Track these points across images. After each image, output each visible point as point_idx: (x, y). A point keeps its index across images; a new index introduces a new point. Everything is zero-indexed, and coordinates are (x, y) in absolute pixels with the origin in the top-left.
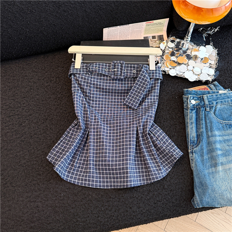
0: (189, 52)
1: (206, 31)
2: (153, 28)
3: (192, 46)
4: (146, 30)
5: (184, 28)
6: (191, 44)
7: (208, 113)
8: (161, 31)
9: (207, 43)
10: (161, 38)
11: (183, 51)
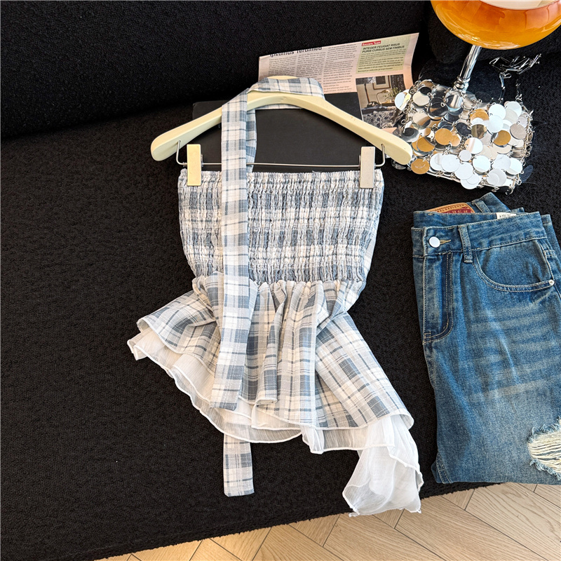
0: (463, 118)
1: (507, 64)
2: (379, 58)
3: (472, 102)
4: (361, 62)
5: (454, 58)
6: (469, 98)
7: (468, 269)
8: (399, 64)
9: (509, 96)
10: (397, 83)
11: (450, 115)
